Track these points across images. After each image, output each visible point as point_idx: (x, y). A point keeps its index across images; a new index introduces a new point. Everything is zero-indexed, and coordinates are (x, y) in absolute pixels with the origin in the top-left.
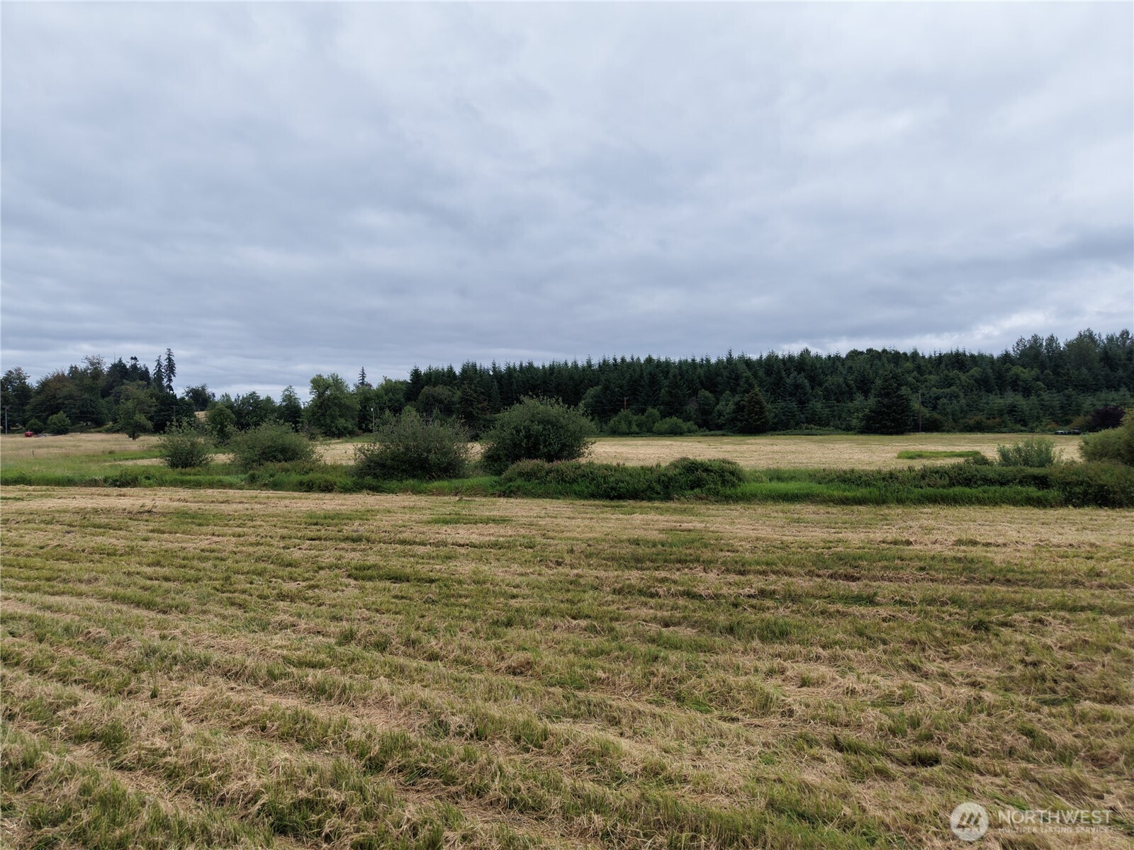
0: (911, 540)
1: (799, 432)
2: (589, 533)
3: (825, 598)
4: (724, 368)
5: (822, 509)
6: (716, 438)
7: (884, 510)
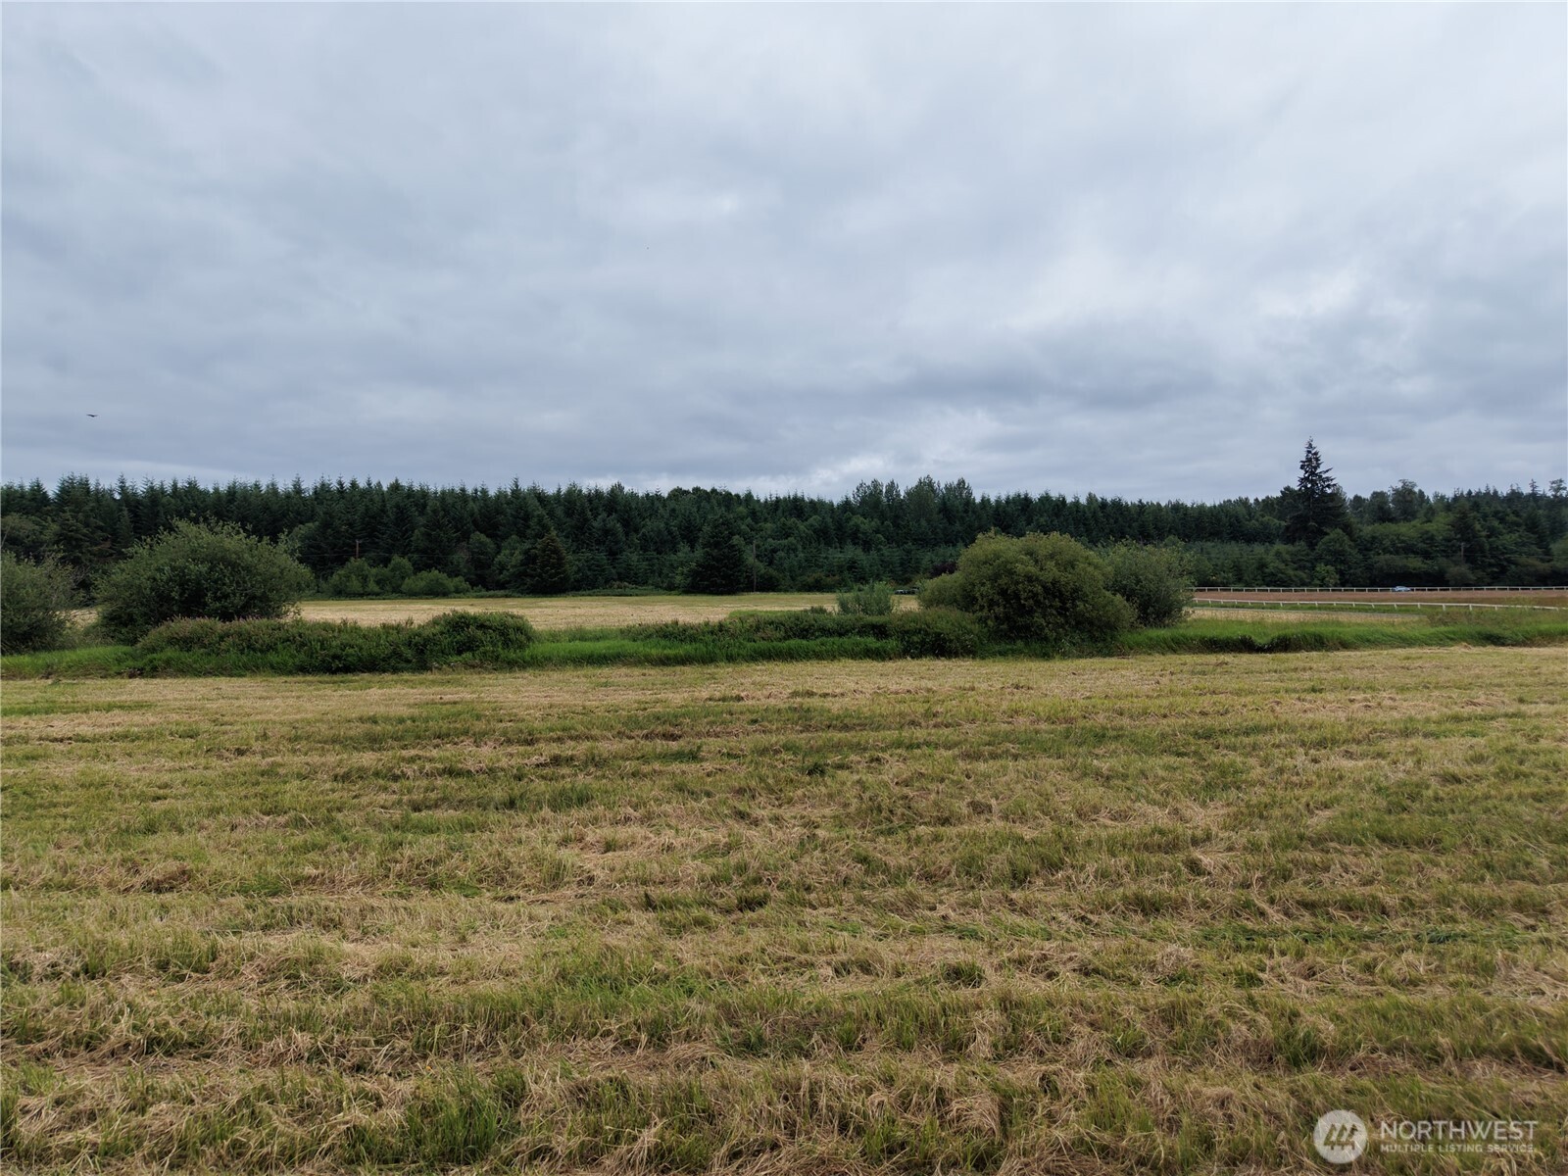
0: (742, 695)
1: (609, 591)
2: (296, 714)
3: (638, 759)
4: (508, 504)
5: (637, 671)
6: (496, 600)
7: (711, 669)
